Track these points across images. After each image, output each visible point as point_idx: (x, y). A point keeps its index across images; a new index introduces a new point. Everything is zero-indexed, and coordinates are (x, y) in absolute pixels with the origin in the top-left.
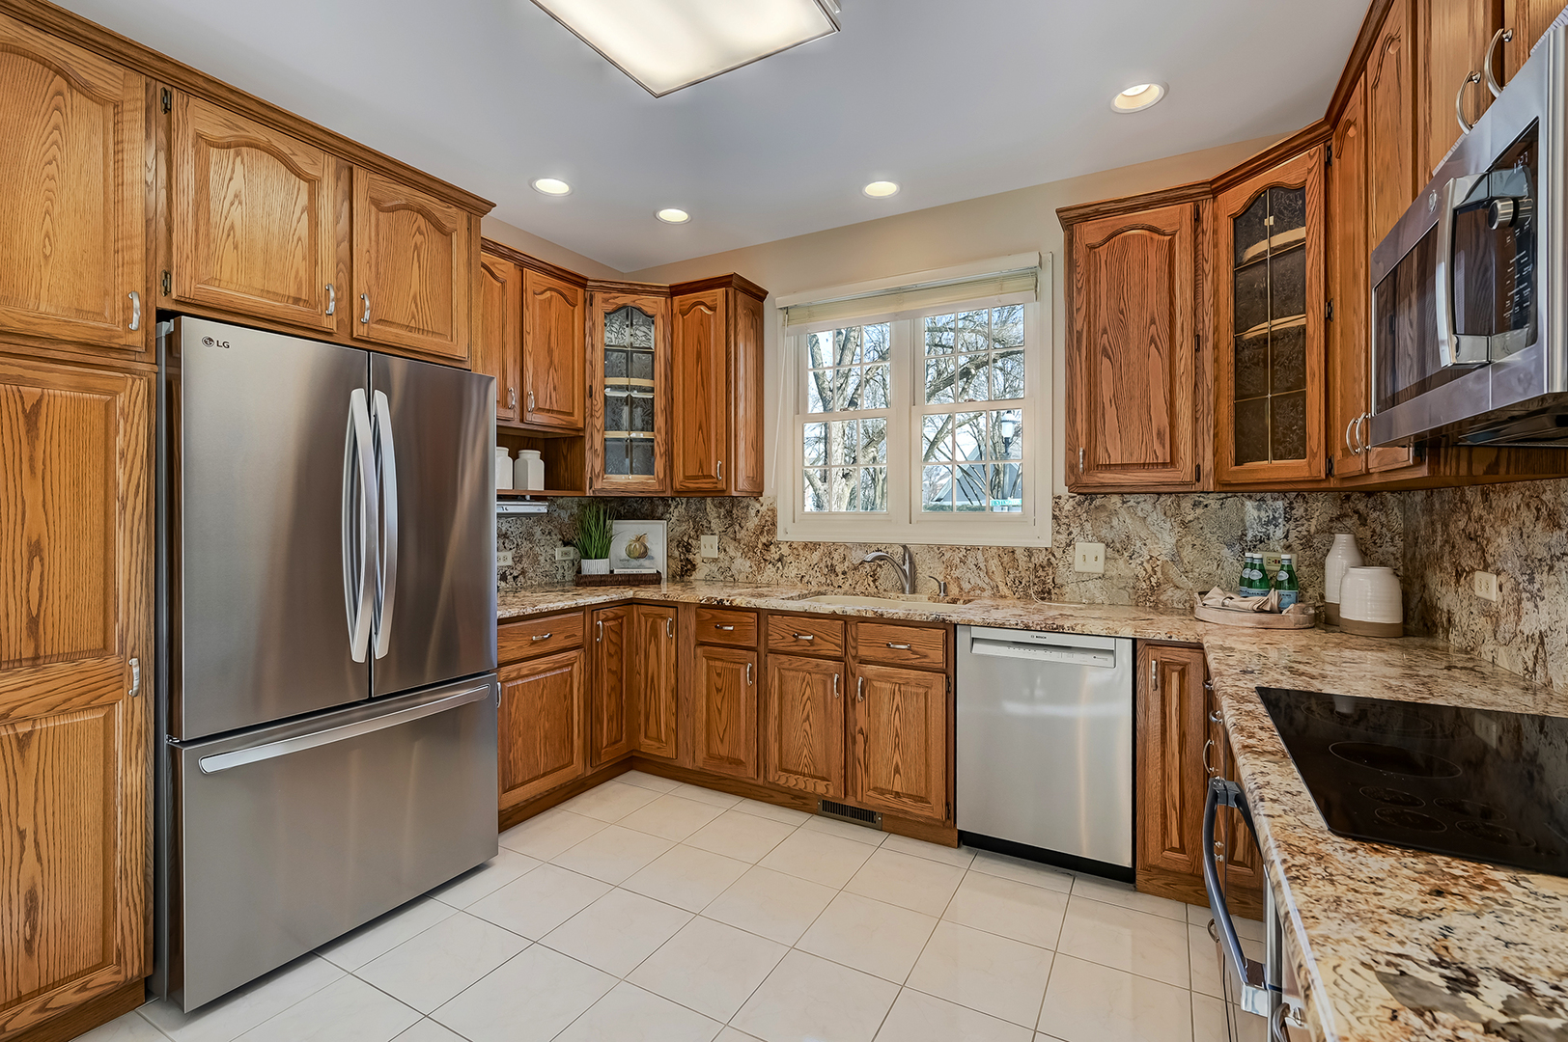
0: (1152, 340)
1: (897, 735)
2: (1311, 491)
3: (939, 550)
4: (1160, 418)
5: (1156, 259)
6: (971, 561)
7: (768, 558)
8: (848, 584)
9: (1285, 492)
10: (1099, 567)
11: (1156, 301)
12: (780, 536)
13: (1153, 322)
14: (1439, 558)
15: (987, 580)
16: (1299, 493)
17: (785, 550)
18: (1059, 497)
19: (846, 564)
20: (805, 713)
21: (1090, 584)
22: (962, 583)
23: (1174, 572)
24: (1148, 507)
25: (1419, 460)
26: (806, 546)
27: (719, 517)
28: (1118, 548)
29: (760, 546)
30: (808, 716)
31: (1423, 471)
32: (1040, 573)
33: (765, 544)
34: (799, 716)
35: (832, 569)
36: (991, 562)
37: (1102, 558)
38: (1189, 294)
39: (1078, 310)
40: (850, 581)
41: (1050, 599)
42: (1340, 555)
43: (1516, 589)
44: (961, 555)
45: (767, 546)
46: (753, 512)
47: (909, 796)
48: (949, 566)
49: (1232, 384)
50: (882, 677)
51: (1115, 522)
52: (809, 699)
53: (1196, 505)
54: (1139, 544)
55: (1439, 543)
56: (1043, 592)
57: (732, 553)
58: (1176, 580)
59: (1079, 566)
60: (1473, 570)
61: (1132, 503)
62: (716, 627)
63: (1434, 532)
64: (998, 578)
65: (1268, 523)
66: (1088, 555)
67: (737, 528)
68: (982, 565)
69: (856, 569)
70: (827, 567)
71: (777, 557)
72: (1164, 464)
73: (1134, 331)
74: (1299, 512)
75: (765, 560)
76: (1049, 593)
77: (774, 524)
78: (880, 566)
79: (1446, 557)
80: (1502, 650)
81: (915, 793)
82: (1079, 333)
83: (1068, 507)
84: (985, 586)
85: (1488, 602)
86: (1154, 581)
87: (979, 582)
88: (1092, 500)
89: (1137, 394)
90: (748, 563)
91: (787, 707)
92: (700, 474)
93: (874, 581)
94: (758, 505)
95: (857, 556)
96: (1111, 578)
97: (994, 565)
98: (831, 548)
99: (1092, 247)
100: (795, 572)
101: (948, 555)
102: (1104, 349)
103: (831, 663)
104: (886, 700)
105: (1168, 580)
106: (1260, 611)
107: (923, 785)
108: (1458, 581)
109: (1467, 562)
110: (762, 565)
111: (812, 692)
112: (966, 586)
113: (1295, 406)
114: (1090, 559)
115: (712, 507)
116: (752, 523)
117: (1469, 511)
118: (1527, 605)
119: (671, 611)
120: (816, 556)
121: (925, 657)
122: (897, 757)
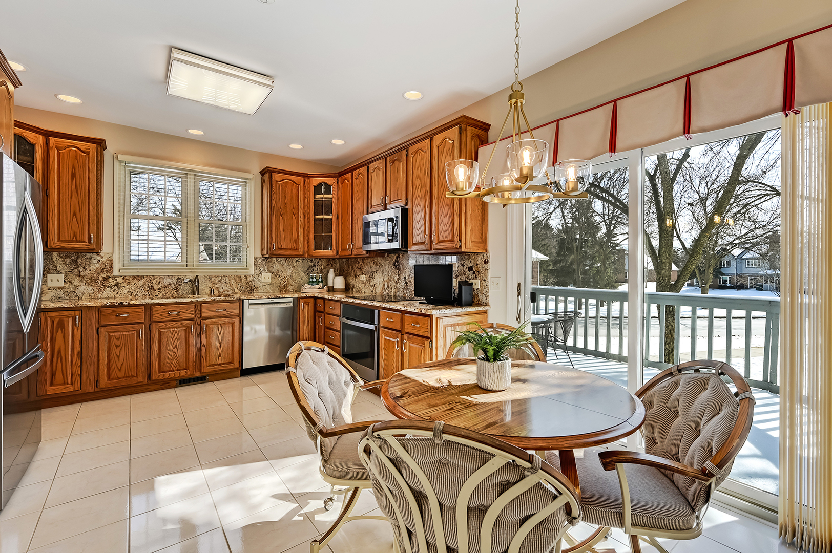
0: (293, 214)
1: (220, 343)
2: (322, 258)
3: (209, 277)
4: (295, 236)
5: (294, 191)
6: (223, 281)
7: (108, 285)
8: (161, 294)
9: (317, 258)
10: (269, 281)
11: (294, 202)
12: (115, 273)
13: (294, 208)
14: (350, 274)
15: (230, 287)
16: (320, 258)
17: (120, 280)
18: (257, 258)
19: (160, 285)
20: (174, 345)
21: (267, 286)
22: (220, 289)
23: (291, 281)
24: (284, 262)
25: (367, 254)
26: (134, 277)
27: (65, 263)
28: (275, 275)
29: (101, 279)
30: (176, 346)
31: (368, 255)
32: (250, 284)
33: (104, 278)
34: (171, 346)
35: (152, 288)
36: (232, 281)
37: (270, 278)
38: (303, 203)
39: (273, 200)
40: (163, 293)
41: (254, 293)
42: (331, 274)
43: (370, 277)
44: (219, 279)
45: (106, 279)
46: (95, 261)
47: (224, 364)
48: (214, 283)
49: (313, 229)
50: (213, 323)
51: (274, 266)
52: (176, 338)
53: (296, 261)
54: (281, 273)
55: (350, 270)
56: (251, 290)
57: (76, 283)
58: (291, 283)
59: (263, 281)
60: (360, 275)
61: (279, 260)
62: (117, 316)
63: (349, 268)
64: (234, 286)
65: (313, 266)
66: (266, 277)
67: (81, 269)
68: (228, 282)
69: (166, 287)
70: (149, 287)
71: (114, 284)
72: (296, 249)
73: (288, 210)
74: (320, 264)
75: (105, 286)
76: (253, 290)
77: (112, 267)
78: (180, 285)
79: (353, 273)
80: (366, 289)
81: (227, 362)
82: (273, 207)
83: (259, 261)
84: (229, 290)
85: (363, 281)
86: (285, 284)
87: (227, 288)
88: (267, 259)
89: (289, 228)
90: (91, 288)
91: (164, 344)
92: (74, 239)
93: (176, 292)
94: (99, 258)
95: (167, 281)
96: (273, 284)
97: (233, 282)
98: (151, 279)
99: (277, 181)
100: (128, 290)
101: (213, 279)
102: (280, 213)
103: (188, 322)
104: (215, 331)
105: (289, 284)
106: (320, 288)
107: (231, 358)
108: (356, 278)
109: (358, 274)
110: (103, 289)
111: (178, 335)
112: (221, 290)
113: (329, 237)
114: (267, 278)
115: (58, 257)
116: (95, 266)
117: (359, 263)
118: (372, 280)
119: (78, 312)
120: (141, 282)
121: (232, 312)
122: (220, 351)
